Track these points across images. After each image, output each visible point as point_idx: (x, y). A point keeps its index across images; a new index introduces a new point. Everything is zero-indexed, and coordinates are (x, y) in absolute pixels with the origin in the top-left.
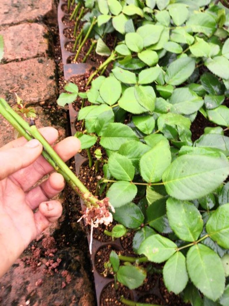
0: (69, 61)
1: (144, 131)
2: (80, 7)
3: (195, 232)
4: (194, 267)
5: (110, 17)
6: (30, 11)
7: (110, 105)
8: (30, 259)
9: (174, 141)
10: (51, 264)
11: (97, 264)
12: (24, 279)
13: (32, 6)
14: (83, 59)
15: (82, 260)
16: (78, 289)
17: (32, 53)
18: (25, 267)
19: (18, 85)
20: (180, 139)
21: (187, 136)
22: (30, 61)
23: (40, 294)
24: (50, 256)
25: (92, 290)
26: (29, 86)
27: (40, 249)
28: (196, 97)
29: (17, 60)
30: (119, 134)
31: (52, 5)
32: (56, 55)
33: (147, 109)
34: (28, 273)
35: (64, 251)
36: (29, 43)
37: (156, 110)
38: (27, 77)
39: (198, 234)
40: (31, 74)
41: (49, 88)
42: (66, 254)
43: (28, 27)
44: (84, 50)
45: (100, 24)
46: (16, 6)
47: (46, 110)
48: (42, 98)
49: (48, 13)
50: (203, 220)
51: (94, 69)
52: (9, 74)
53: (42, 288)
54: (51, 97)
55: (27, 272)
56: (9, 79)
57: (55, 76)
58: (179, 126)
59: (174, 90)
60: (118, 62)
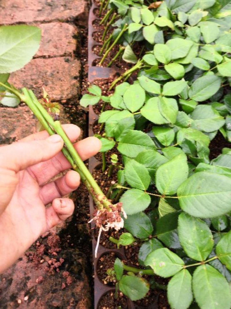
0: (94, 64)
1: (162, 142)
2: (112, 13)
3: (204, 252)
4: (200, 287)
5: (141, 26)
6: (63, 11)
7: (132, 112)
8: (34, 255)
9: (191, 156)
10: (54, 263)
11: (99, 270)
12: (25, 274)
13: (64, 7)
14: (108, 63)
15: (84, 264)
16: (77, 292)
17: (60, 51)
18: (28, 262)
19: (43, 81)
20: (198, 155)
21: (205, 153)
22: (57, 59)
23: (39, 291)
24: (53, 255)
25: (90, 296)
26: (53, 83)
27: (45, 246)
28: (218, 116)
29: (44, 57)
30: (138, 142)
31: (85, 7)
32: (82, 56)
33: (169, 121)
34: (30, 269)
35: (68, 251)
36: (57, 42)
37: (177, 123)
38: (52, 75)
39: (207, 254)
40: (56, 72)
41: (72, 87)
42: (69, 255)
43: (59, 26)
44: (110, 55)
45: (130, 31)
46: (50, 5)
47: (66, 109)
48: (64, 96)
49: (79, 15)
50: (213, 241)
51: (118, 75)
52: (35, 70)
53: (42, 286)
54: (73, 97)
55: (29, 267)
56: (34, 75)
57: (80, 77)
58: (198, 143)
59: (197, 105)
60: (143, 70)
